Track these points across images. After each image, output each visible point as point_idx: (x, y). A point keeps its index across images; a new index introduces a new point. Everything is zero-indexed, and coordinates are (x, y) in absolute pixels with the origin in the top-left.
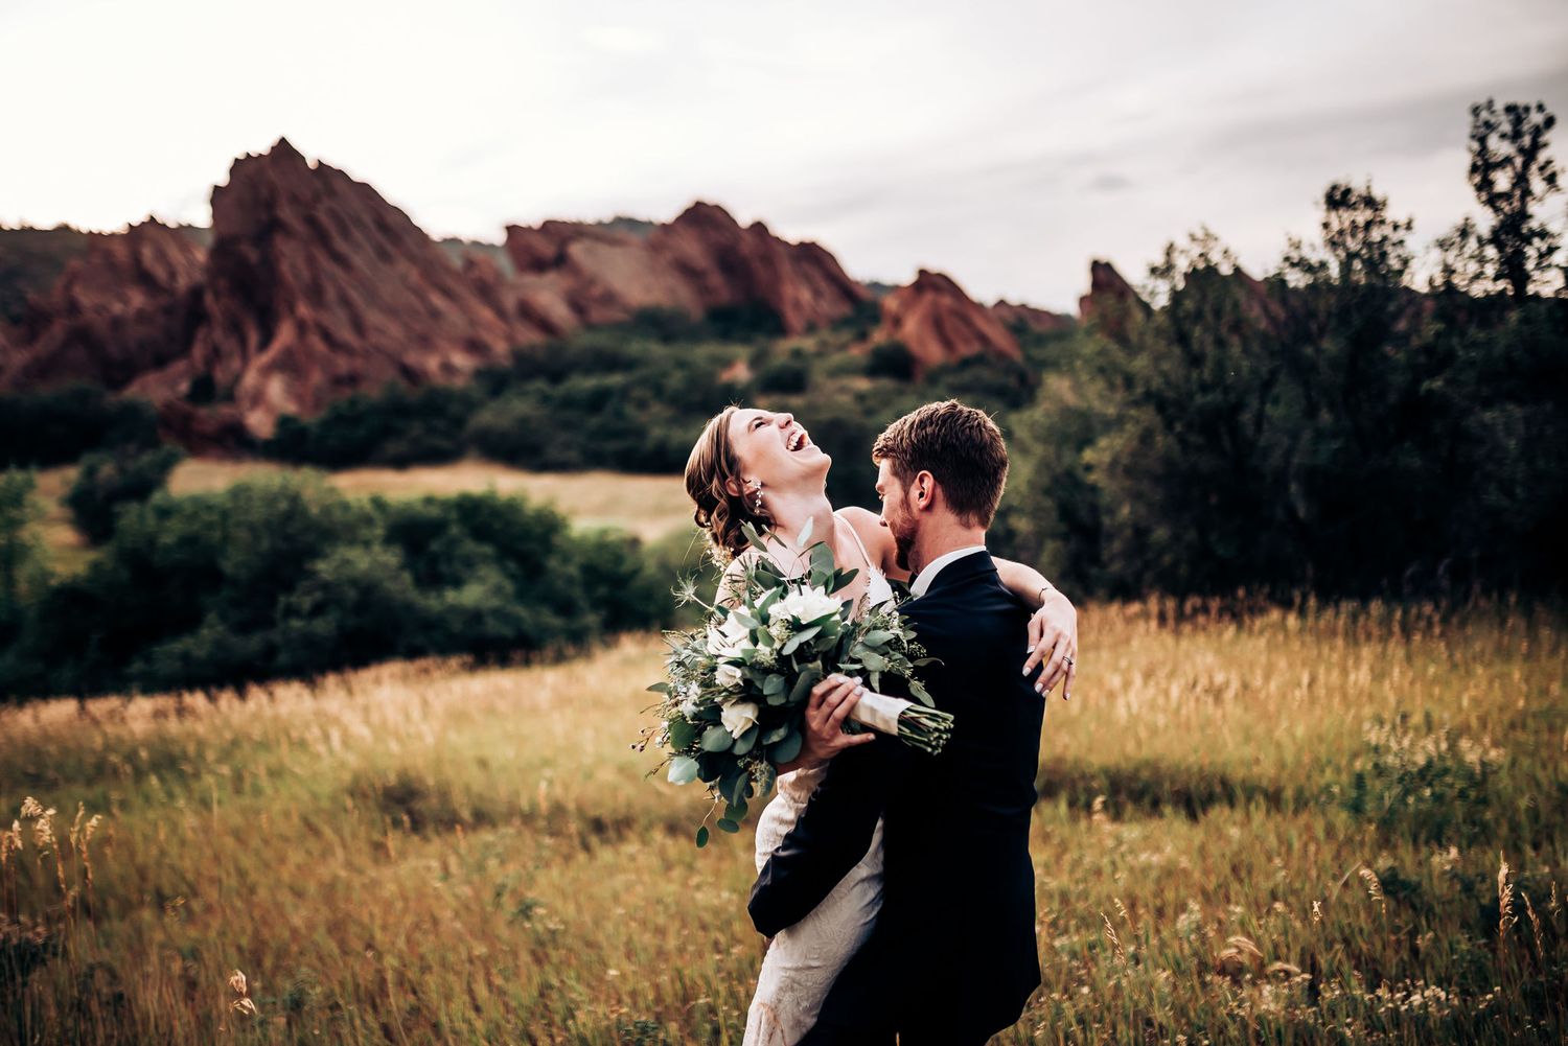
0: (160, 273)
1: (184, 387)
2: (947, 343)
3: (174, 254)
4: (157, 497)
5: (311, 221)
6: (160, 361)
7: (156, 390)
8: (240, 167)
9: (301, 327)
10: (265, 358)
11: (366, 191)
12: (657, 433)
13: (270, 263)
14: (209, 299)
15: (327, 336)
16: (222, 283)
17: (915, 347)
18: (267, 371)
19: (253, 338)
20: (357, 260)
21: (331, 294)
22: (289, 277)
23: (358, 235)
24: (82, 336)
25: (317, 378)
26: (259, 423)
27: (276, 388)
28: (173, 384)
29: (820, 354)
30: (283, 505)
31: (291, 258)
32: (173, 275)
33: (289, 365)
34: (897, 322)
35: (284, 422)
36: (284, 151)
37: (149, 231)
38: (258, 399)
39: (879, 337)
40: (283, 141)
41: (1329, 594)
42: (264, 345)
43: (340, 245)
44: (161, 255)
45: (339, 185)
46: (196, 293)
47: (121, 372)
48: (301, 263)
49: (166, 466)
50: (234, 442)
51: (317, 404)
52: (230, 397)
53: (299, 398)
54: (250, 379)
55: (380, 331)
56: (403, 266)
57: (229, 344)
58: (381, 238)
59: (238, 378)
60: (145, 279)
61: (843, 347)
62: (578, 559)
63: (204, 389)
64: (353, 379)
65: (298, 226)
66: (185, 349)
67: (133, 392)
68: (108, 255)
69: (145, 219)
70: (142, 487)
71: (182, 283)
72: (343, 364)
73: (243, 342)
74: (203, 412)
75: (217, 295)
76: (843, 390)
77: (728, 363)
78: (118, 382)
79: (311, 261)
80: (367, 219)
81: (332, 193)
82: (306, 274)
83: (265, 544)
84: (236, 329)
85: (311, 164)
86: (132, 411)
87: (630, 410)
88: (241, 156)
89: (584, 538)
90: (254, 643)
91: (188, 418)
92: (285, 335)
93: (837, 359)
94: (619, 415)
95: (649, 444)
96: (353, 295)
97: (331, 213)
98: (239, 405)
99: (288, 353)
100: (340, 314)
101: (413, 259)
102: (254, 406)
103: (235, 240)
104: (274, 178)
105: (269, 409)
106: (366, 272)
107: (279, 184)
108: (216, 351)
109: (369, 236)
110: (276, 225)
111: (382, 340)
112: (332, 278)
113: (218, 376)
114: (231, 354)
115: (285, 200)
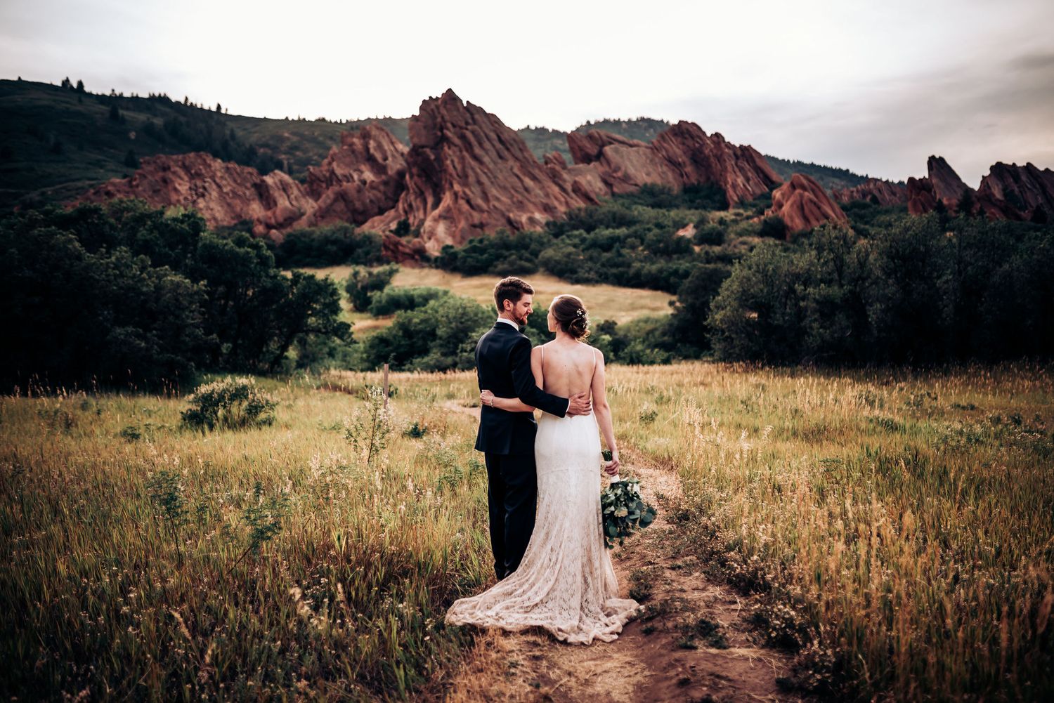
0: (379, 156)
1: (393, 226)
2: (806, 219)
3: (386, 145)
4: (387, 289)
5: (463, 137)
6: (381, 212)
7: (378, 228)
8: (427, 105)
9: (456, 194)
10: (437, 212)
11: (493, 120)
12: (637, 265)
13: (440, 159)
14: (407, 177)
15: (468, 202)
16: (415, 170)
17: (787, 221)
18: (436, 220)
19: (430, 200)
20: (486, 159)
21: (472, 179)
22: (451, 169)
23: (487, 145)
24: (342, 196)
25: (463, 224)
26: (433, 248)
27: (441, 229)
28: (388, 225)
29: (735, 222)
31: (452, 158)
32: (386, 158)
33: (447, 216)
34: (780, 206)
35: (446, 248)
36: (450, 96)
37: (373, 132)
38: (431, 235)
39: (769, 213)
40: (450, 90)
42: (436, 206)
43: (477, 150)
44: (380, 146)
45: (477, 116)
46: (401, 174)
47: (360, 217)
48: (456, 160)
50: (420, 258)
51: (463, 238)
52: (418, 233)
53: (454, 237)
54: (428, 224)
55: (498, 199)
56: (511, 162)
57: (417, 203)
58: (499, 146)
59: (422, 222)
60: (371, 160)
61: (748, 218)
63: (403, 229)
64: (482, 226)
65: (457, 141)
66: (394, 204)
67: (366, 228)
68: (352, 145)
72: (477, 217)
73: (425, 202)
74: (404, 240)
75: (411, 177)
77: (684, 226)
78: (360, 224)
79: (462, 159)
80: (493, 135)
81: (475, 119)
82: (459, 167)
84: (421, 195)
85: (465, 105)
86: (368, 239)
87: (625, 251)
88: (427, 99)
91: (397, 244)
92: (447, 200)
93: (744, 225)
94: (620, 255)
95: (632, 271)
96: (484, 179)
97: (473, 132)
98: (422, 238)
99: (448, 210)
100: (476, 189)
101: (517, 159)
102: (430, 239)
103: (423, 147)
104: (444, 112)
105: (437, 240)
106: (491, 166)
107: (447, 118)
108: (410, 206)
109: (493, 146)
110: (444, 139)
111: (497, 204)
112: (473, 169)
113: (411, 220)
114: (418, 209)
115: (449, 125)
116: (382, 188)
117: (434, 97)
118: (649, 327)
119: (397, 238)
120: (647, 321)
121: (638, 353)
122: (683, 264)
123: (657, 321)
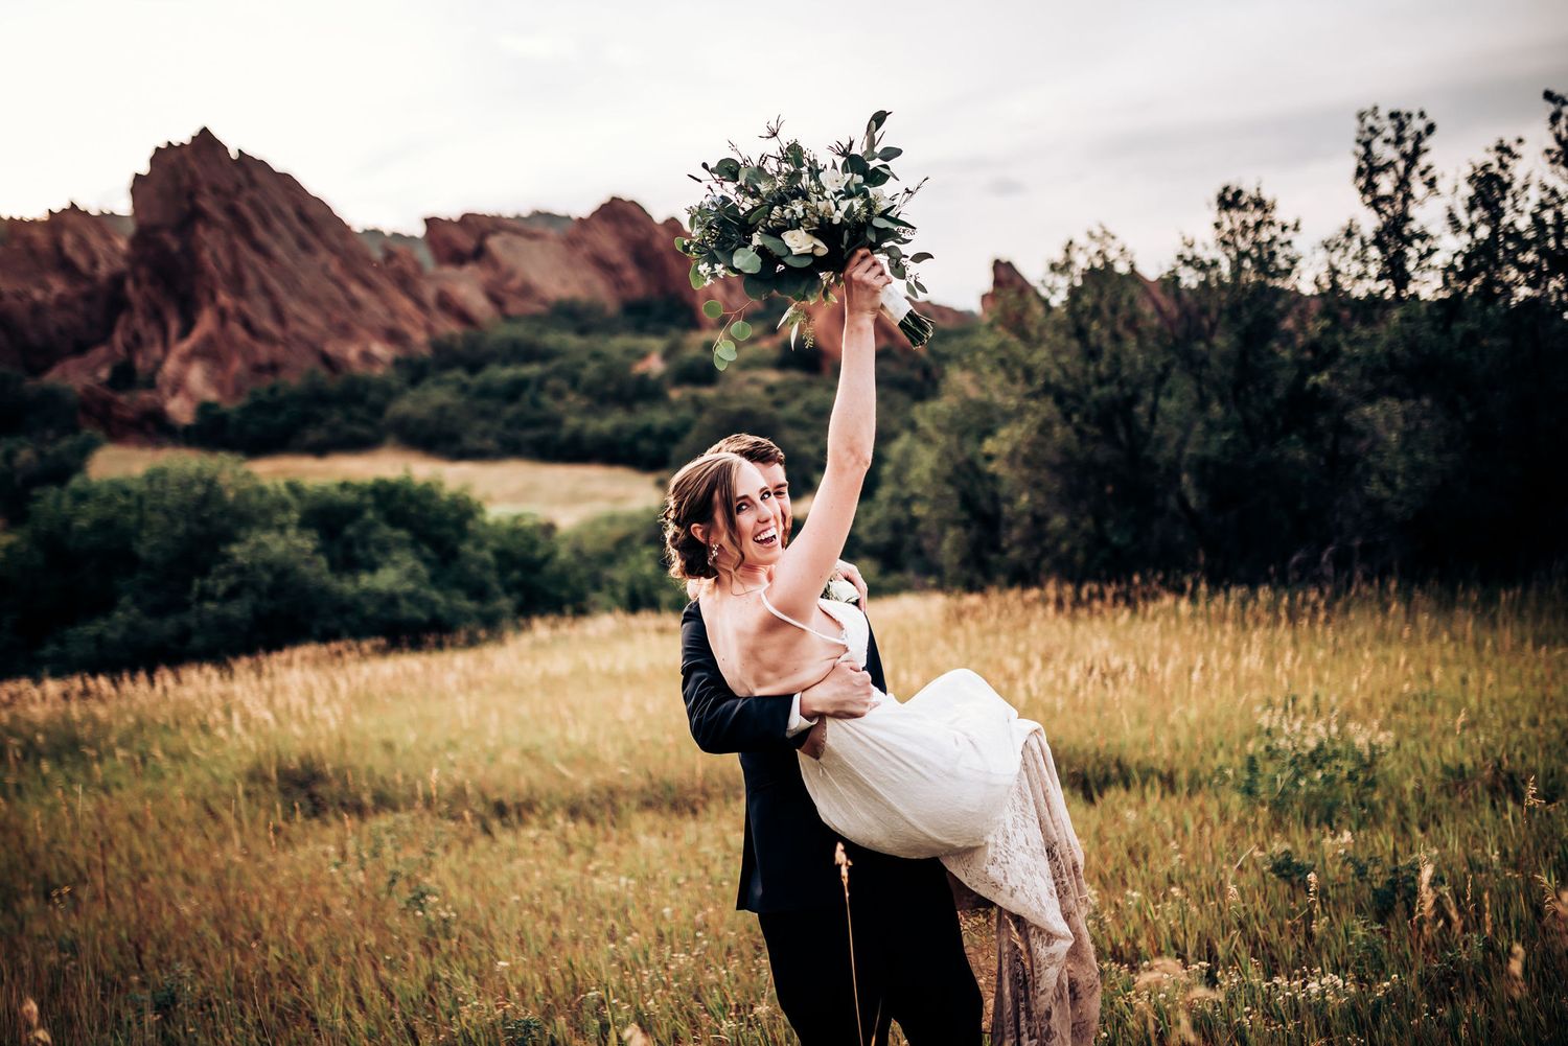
0: (81, 261)
1: (104, 374)
3: (95, 241)
4: (76, 482)
5: (232, 211)
6: (81, 348)
7: (76, 376)
8: (164, 156)
9: (222, 315)
10: (186, 346)
11: (287, 182)
12: (572, 421)
13: (190, 252)
14: (130, 286)
15: (247, 325)
16: (143, 272)
17: (824, 342)
18: (187, 359)
19: (174, 326)
20: (278, 250)
21: (252, 284)
22: (211, 266)
23: (278, 225)
25: (238, 365)
26: (180, 409)
27: (196, 376)
28: (93, 372)
30: (199, 490)
31: (212, 246)
32: (94, 263)
33: (209, 352)
35: (205, 409)
36: (205, 140)
37: (69, 219)
38: (178, 386)
40: (205, 131)
41: (1219, 581)
42: (185, 333)
43: (261, 234)
44: (82, 243)
45: (258, 175)
46: (117, 280)
47: (41, 357)
48: (221, 253)
49: (86, 450)
50: (155, 428)
51: (238, 391)
52: (151, 384)
53: (220, 386)
54: (171, 366)
55: (301, 320)
56: (324, 256)
57: (149, 332)
58: (300, 227)
59: (159, 364)
60: (66, 266)
61: (753, 340)
62: (492, 544)
63: (124, 376)
64: (274, 367)
65: (220, 216)
66: (105, 337)
67: (52, 378)
68: (28, 241)
69: (67, 205)
70: (62, 471)
71: (103, 270)
72: (263, 352)
73: (164, 329)
74: (123, 398)
75: (138, 283)
76: (753, 382)
77: (643, 356)
78: (37, 371)
79: (232, 250)
80: (288, 210)
81: (253, 183)
82: (227, 263)
83: (180, 528)
84: (157, 317)
85: (234, 155)
86: (52, 397)
87: (546, 399)
88: (163, 145)
89: (498, 523)
90: (169, 625)
91: (107, 404)
92: (206, 323)
93: (748, 351)
94: (536, 404)
95: (565, 433)
96: (274, 284)
97: (253, 204)
98: (160, 392)
99: (209, 340)
100: (262, 303)
101: (333, 250)
102: (174, 393)
103: (156, 228)
104: (193, 165)
105: (190, 396)
106: (288, 261)
107: (200, 175)
108: (137, 338)
109: (290, 227)
110: (197, 214)
111: (302, 329)
112: (254, 268)
113: (140, 362)
114: (152, 342)
115: (206, 191)
116: (81, 306)
117: (175, 144)
118: (619, 531)
119: (108, 393)
120: (612, 520)
121: (646, 580)
122: (660, 417)
123: (631, 519)
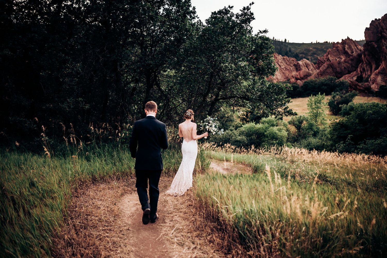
0: (349, 52)
1: (355, 78)
3: (353, 47)
4: (350, 104)
6: (349, 73)
7: (348, 79)
8: (373, 23)
10: (377, 71)
13: (380, 47)
14: (363, 56)
16: (366, 53)
18: (377, 75)
19: (374, 67)
24: (331, 66)
26: (374, 87)
28: (352, 78)
32: (352, 52)
33: (383, 73)
35: (382, 87)
37: (347, 42)
38: (374, 81)
42: (377, 68)
44: (350, 47)
46: (359, 55)
47: (339, 74)
49: (353, 96)
50: (367, 92)
52: (367, 81)
53: (385, 81)
54: (373, 76)
57: (367, 68)
59: (370, 76)
60: (346, 53)
63: (360, 79)
66: (356, 69)
67: (342, 79)
68: (337, 48)
69: (347, 38)
70: (346, 101)
71: (355, 54)
73: (371, 67)
74: (360, 84)
75: (365, 56)
78: (339, 78)
84: (370, 64)
86: (342, 84)
88: (374, 20)
91: (356, 85)
92: (383, 65)
98: (369, 82)
99: (383, 69)
102: (373, 83)
103: (371, 42)
104: (382, 24)
105: (377, 84)
108: (364, 69)
110: (383, 37)
113: (364, 76)
114: (367, 71)
116: (350, 62)
117: (377, 19)
